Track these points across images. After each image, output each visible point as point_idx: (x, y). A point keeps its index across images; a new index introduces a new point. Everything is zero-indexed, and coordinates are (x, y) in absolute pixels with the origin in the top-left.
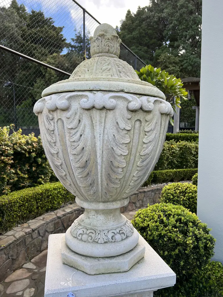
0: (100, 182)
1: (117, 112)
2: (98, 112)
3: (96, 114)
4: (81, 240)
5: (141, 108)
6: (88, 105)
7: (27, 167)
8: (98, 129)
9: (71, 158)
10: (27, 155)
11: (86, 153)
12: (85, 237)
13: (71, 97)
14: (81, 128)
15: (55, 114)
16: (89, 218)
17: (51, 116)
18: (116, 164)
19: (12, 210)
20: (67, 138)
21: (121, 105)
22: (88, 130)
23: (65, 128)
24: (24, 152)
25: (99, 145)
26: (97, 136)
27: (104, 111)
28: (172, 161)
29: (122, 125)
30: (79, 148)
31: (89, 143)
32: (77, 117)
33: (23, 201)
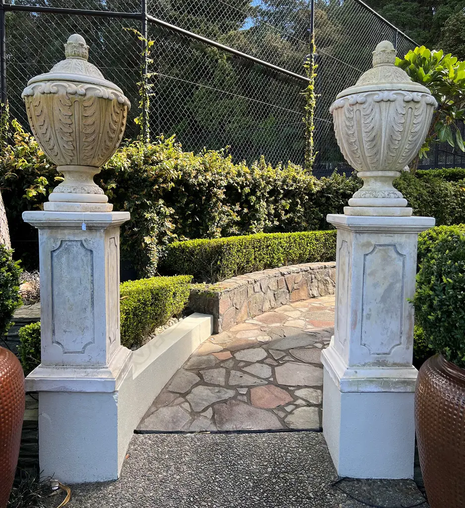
0: (382, 151)
1: (397, 102)
2: (385, 103)
3: (383, 104)
4: (365, 197)
5: (413, 100)
6: (378, 99)
7: (237, 207)
8: (384, 114)
9: (364, 135)
10: (240, 191)
11: (375, 131)
12: (367, 195)
13: (367, 95)
14: (373, 114)
15: (354, 107)
16: (369, 185)
17: (351, 109)
18: (394, 137)
19: (230, 254)
20: (362, 121)
21: (400, 98)
22: (377, 115)
23: (362, 115)
24: (236, 185)
25: (384, 124)
26: (383, 119)
27: (389, 102)
28: (461, 216)
29: (400, 111)
30: (370, 128)
31: (377, 124)
32: (371, 107)
33: (241, 246)
